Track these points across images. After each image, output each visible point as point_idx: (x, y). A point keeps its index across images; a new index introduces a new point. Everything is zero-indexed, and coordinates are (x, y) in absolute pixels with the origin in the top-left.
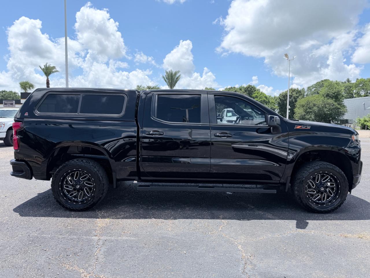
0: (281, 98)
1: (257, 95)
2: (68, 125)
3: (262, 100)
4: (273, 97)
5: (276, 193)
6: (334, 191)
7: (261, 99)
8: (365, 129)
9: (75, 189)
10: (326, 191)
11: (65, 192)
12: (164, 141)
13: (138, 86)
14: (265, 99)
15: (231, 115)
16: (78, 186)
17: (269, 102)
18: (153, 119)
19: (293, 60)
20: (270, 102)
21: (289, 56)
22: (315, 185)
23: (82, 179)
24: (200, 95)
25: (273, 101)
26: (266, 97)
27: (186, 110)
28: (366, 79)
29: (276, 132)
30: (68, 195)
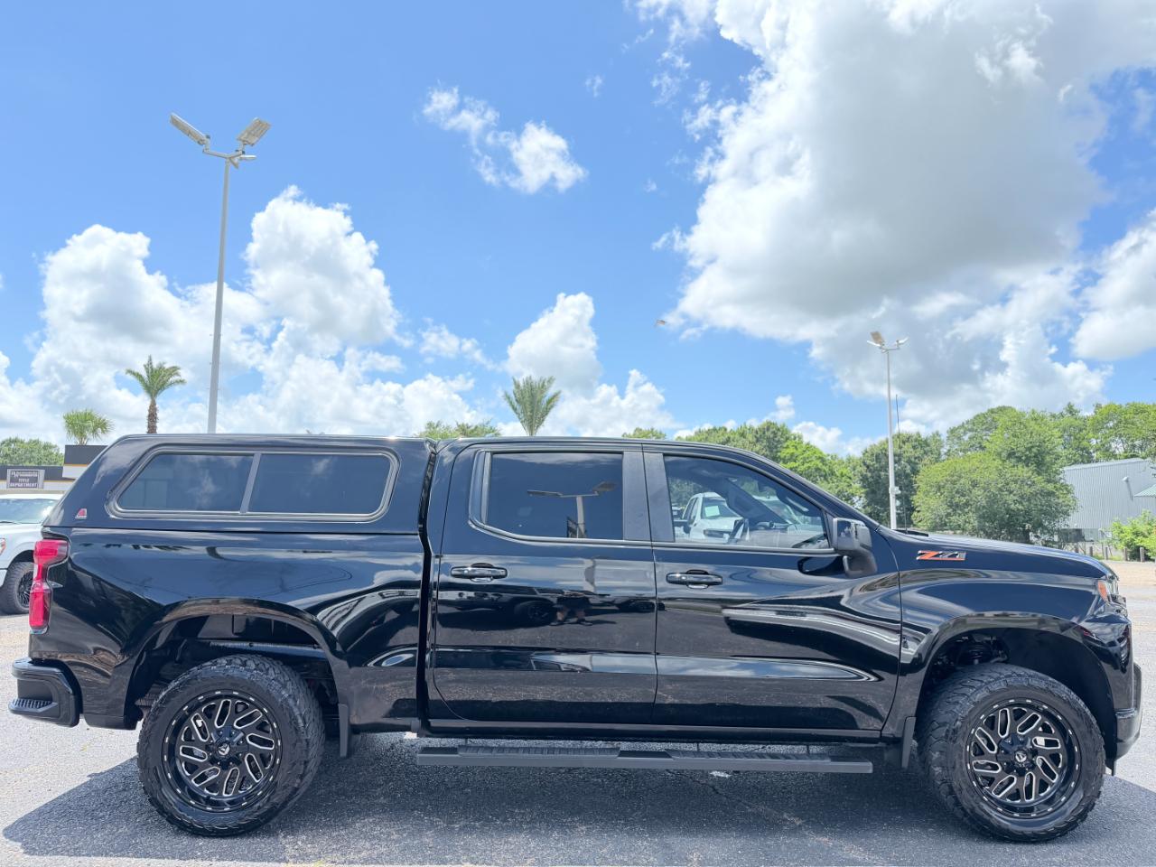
0: (868, 462)
1: (795, 451)
2: (204, 548)
3: (809, 467)
4: (845, 459)
5: (871, 771)
6: (1060, 766)
7: (806, 465)
8: (1139, 560)
9: (213, 761)
10: (1033, 767)
11: (180, 770)
12: (506, 596)
13: (430, 425)
14: (820, 465)
15: (718, 514)
16: (225, 748)
17: (833, 473)
18: (474, 526)
19: (898, 349)
20: (837, 473)
21: (884, 336)
22: (998, 745)
23: (238, 724)
24: (621, 453)
25: (845, 471)
26: (822, 459)
27: (575, 498)
28: (1124, 406)
29: (860, 572)
30: (190, 778)
